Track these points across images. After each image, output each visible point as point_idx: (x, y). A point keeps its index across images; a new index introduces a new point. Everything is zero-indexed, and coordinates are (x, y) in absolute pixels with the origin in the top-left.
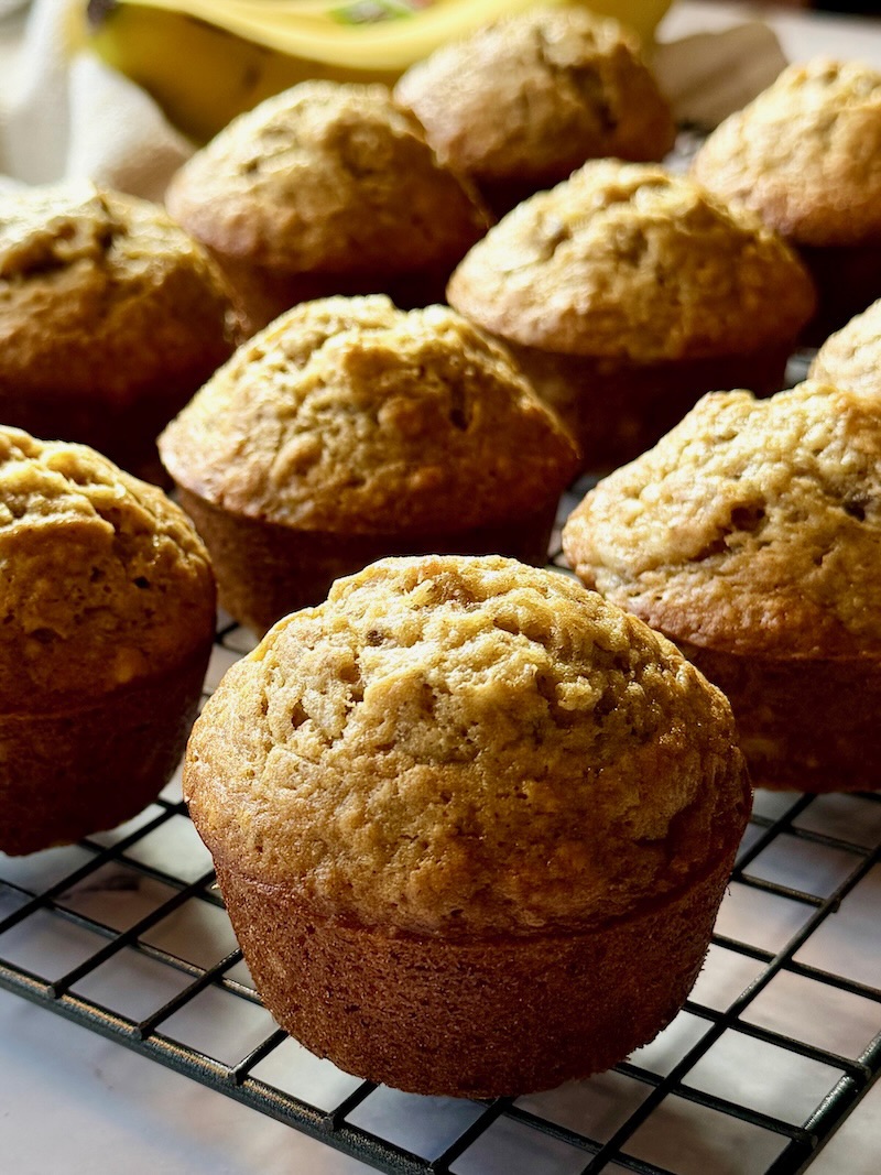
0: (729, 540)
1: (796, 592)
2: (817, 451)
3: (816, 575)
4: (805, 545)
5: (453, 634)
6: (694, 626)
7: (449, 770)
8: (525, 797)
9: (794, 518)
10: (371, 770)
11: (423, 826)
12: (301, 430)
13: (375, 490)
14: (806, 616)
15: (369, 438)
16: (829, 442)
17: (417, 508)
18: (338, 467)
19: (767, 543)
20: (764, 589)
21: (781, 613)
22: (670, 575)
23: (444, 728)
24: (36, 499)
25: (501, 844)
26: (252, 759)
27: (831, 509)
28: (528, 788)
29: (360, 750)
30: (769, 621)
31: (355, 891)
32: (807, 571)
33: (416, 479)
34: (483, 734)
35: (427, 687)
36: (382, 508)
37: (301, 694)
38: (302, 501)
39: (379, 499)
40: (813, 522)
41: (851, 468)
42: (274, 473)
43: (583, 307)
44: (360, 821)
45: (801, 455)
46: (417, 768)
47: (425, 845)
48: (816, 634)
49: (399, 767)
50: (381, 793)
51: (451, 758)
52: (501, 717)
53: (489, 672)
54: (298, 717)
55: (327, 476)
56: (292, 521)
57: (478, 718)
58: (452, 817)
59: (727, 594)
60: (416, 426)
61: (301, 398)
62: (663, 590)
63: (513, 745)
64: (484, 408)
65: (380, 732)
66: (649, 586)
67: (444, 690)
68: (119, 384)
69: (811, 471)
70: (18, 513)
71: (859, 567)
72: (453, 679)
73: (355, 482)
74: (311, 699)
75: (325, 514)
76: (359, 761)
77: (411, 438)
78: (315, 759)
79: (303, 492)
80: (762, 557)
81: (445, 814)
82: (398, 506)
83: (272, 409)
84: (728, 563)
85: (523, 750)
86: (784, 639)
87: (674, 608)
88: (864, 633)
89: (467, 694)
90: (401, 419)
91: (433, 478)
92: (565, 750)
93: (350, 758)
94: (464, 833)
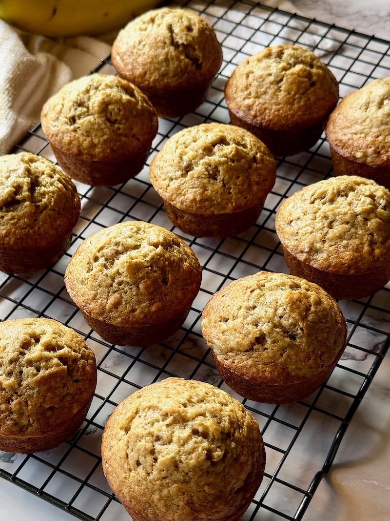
0: (255, 347)
1: (276, 365)
2: (281, 317)
3: (281, 360)
4: (278, 351)
5: (182, 441)
6: (245, 374)
7: (184, 486)
8: (205, 491)
9: (274, 342)
10: (162, 485)
11: (178, 502)
12: (114, 292)
13: (140, 313)
14: (279, 373)
15: (137, 295)
16: (284, 314)
17: (154, 317)
18: (128, 305)
19: (267, 349)
20: (265, 364)
21: (271, 372)
22: (237, 355)
23: (182, 473)
24: (43, 364)
25: (199, 505)
26: (125, 473)
27: (286, 339)
28: (206, 488)
29: (158, 479)
30: (267, 374)
31: (160, 517)
32: (279, 359)
33: (153, 308)
34: (193, 475)
35: (176, 461)
36: (143, 319)
37: (139, 457)
38: (117, 317)
39: (142, 316)
40: (280, 343)
41: (292, 324)
42: (107, 307)
43: (198, 198)
44: (160, 500)
45: (276, 319)
46: (175, 485)
47: (179, 506)
48: (282, 378)
49: (170, 485)
50: (165, 492)
51: (185, 482)
52: (197, 469)
53: (193, 455)
54: (138, 464)
55: (125, 309)
56: (114, 323)
57: (191, 470)
58: (186, 499)
59: (255, 365)
60: (152, 289)
61: (113, 279)
62: (235, 360)
63: (201, 476)
64: (172, 275)
65: (164, 473)
66: (230, 357)
67: (181, 462)
68: (44, 244)
69: (280, 325)
70: (38, 370)
71: (294, 357)
72: (183, 458)
73: (134, 310)
74: (141, 460)
75: (126, 321)
76: (158, 482)
77: (150, 294)
78: (145, 480)
79: (117, 314)
80: (265, 354)
81: (184, 498)
82: (148, 317)
83: (104, 284)
84: (255, 355)
85: (204, 477)
86: (272, 380)
87: (238, 367)
88: (296, 376)
89: (188, 464)
90: (147, 288)
91: (158, 307)
92: (216, 474)
93: (155, 481)
94: (189, 503)
